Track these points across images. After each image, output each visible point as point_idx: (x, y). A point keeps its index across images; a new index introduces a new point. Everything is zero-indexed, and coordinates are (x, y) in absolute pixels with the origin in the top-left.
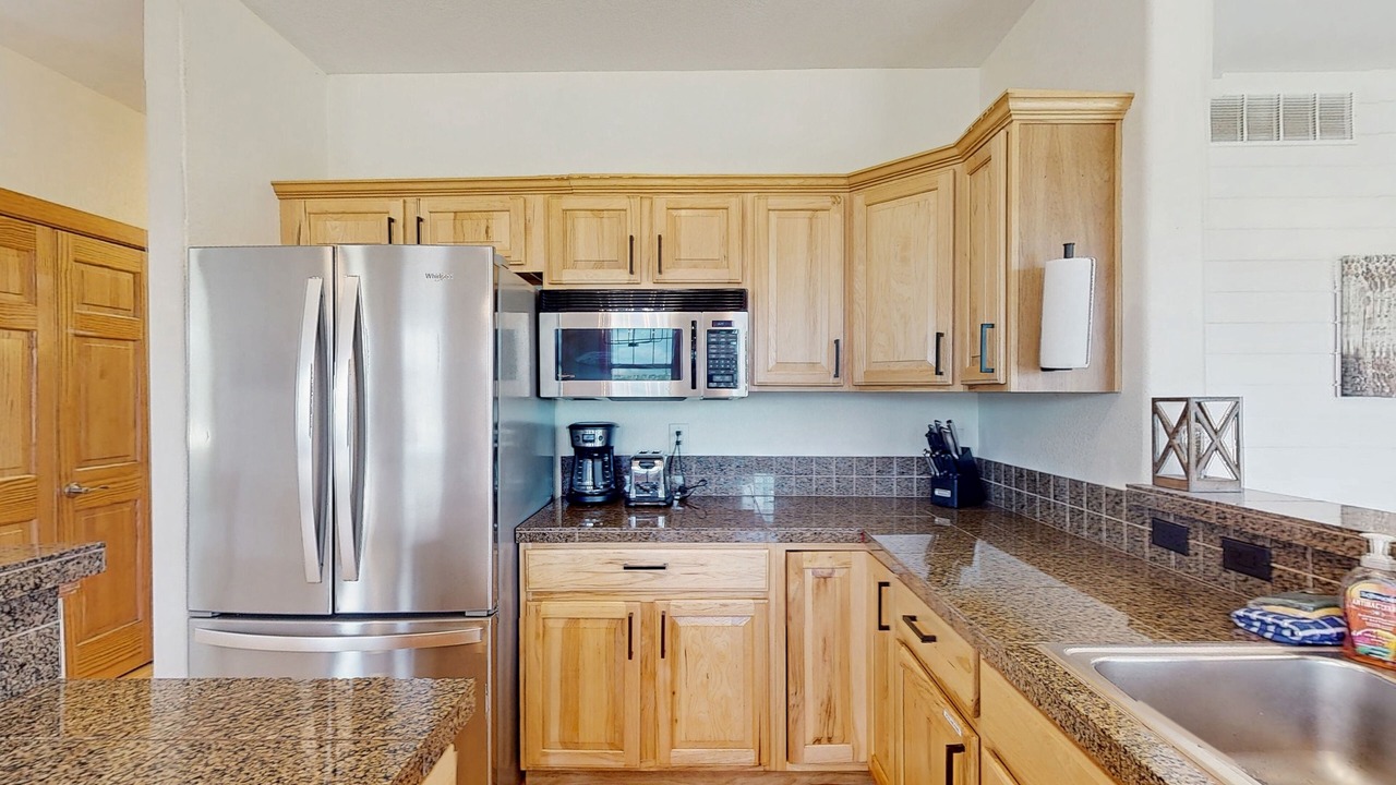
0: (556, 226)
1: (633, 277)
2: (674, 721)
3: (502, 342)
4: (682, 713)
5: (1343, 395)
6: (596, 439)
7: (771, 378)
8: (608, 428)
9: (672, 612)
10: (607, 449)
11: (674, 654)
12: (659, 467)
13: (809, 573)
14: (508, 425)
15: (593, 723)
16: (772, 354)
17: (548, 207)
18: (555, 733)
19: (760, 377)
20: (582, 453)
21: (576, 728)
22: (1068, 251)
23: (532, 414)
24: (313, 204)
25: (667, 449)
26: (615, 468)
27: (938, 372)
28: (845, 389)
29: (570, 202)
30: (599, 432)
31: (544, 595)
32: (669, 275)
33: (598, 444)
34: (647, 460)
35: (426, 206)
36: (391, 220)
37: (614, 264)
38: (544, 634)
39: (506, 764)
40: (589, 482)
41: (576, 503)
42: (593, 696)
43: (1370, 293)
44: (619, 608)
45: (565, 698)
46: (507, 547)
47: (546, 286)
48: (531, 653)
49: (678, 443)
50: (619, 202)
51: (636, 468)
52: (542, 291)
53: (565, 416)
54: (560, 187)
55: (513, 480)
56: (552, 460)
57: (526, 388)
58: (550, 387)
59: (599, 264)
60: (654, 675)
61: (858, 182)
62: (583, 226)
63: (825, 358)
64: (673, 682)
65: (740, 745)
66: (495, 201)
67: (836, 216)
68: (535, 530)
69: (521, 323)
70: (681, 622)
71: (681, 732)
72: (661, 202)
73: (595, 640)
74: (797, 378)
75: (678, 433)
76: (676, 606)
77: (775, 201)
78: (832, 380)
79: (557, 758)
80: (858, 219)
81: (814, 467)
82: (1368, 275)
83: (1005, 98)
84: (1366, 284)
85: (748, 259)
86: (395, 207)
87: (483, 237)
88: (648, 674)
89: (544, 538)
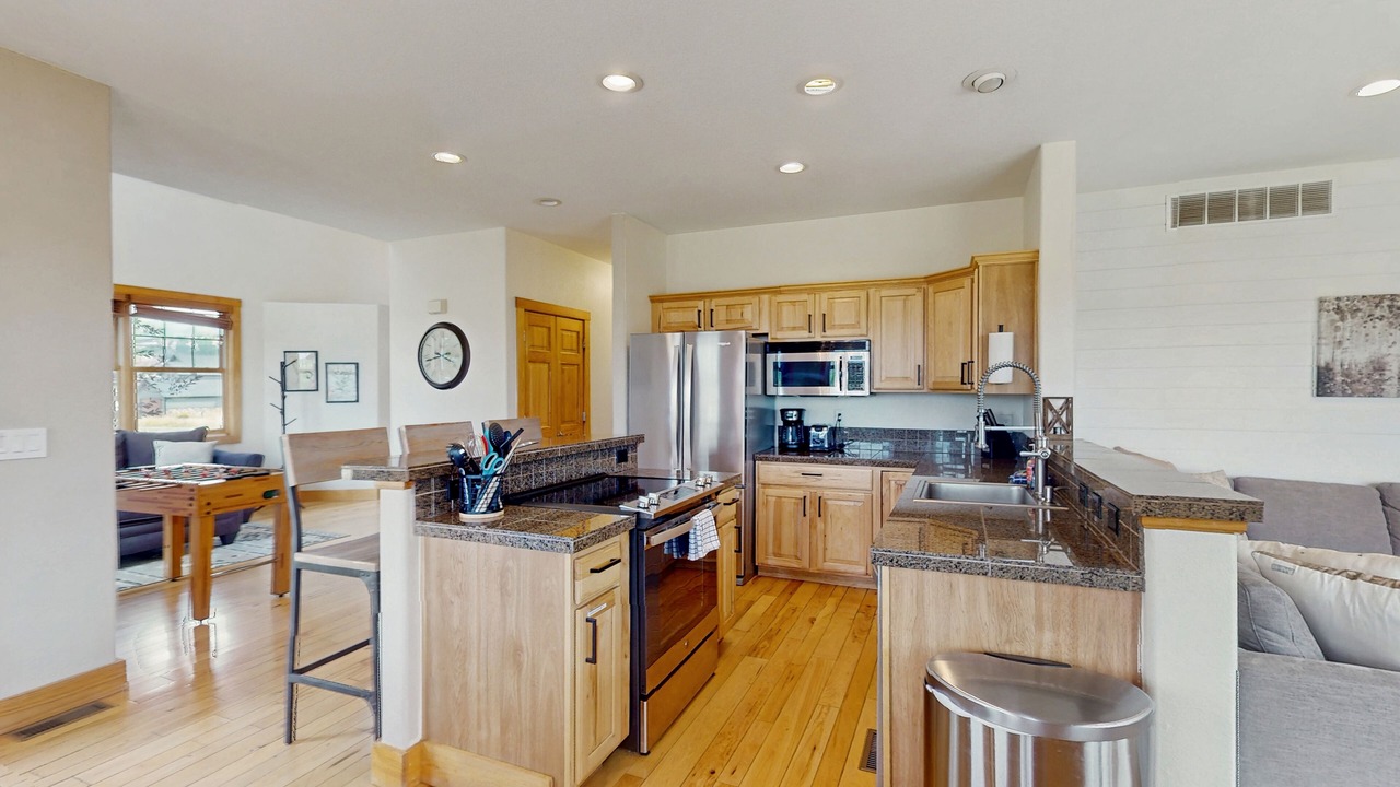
0: (774, 310)
1: (812, 334)
2: (825, 549)
3: (749, 367)
4: (829, 546)
5: (1318, 395)
6: (793, 417)
7: (883, 385)
8: (800, 412)
9: (825, 497)
10: (800, 421)
11: (825, 516)
12: (825, 431)
13: (893, 483)
14: (751, 408)
15: (787, 548)
16: (884, 373)
17: (770, 302)
18: (771, 548)
19: (877, 385)
20: (787, 423)
21: (780, 547)
22: (1001, 329)
23: (763, 404)
24: (666, 305)
25: (832, 423)
26: (803, 432)
27: (963, 383)
28: (925, 391)
29: (781, 298)
30: (795, 413)
31: (765, 485)
32: (828, 333)
33: (795, 418)
34: (819, 428)
35: (714, 303)
36: (699, 311)
37: (802, 328)
38: (766, 504)
39: (749, 562)
40: (790, 438)
41: (784, 448)
42: (788, 532)
43: (1340, 324)
44: (800, 493)
45: (775, 533)
46: (750, 462)
47: (770, 340)
48: (761, 514)
49: (839, 420)
50: (804, 297)
51: (813, 431)
52: (766, 343)
53: (779, 405)
54: (776, 291)
55: (753, 436)
56: (773, 427)
57: (760, 392)
58: (771, 390)
59: (794, 328)
60: (816, 527)
61: (931, 280)
62: (786, 309)
63: (913, 375)
64: (825, 530)
65: (857, 563)
66: (745, 299)
67: (919, 298)
68: (762, 455)
69: (757, 358)
70: (829, 502)
71: (828, 553)
72: (825, 296)
73: (789, 507)
74: (897, 385)
75: (840, 415)
76: (827, 494)
77: (885, 292)
78: (916, 386)
79: (772, 561)
80: (930, 300)
81: (918, 435)
82: (1338, 310)
83: (973, 258)
84: (1337, 317)
85: (870, 323)
86: (700, 304)
87: (739, 317)
88: (812, 525)
89: (766, 459)
